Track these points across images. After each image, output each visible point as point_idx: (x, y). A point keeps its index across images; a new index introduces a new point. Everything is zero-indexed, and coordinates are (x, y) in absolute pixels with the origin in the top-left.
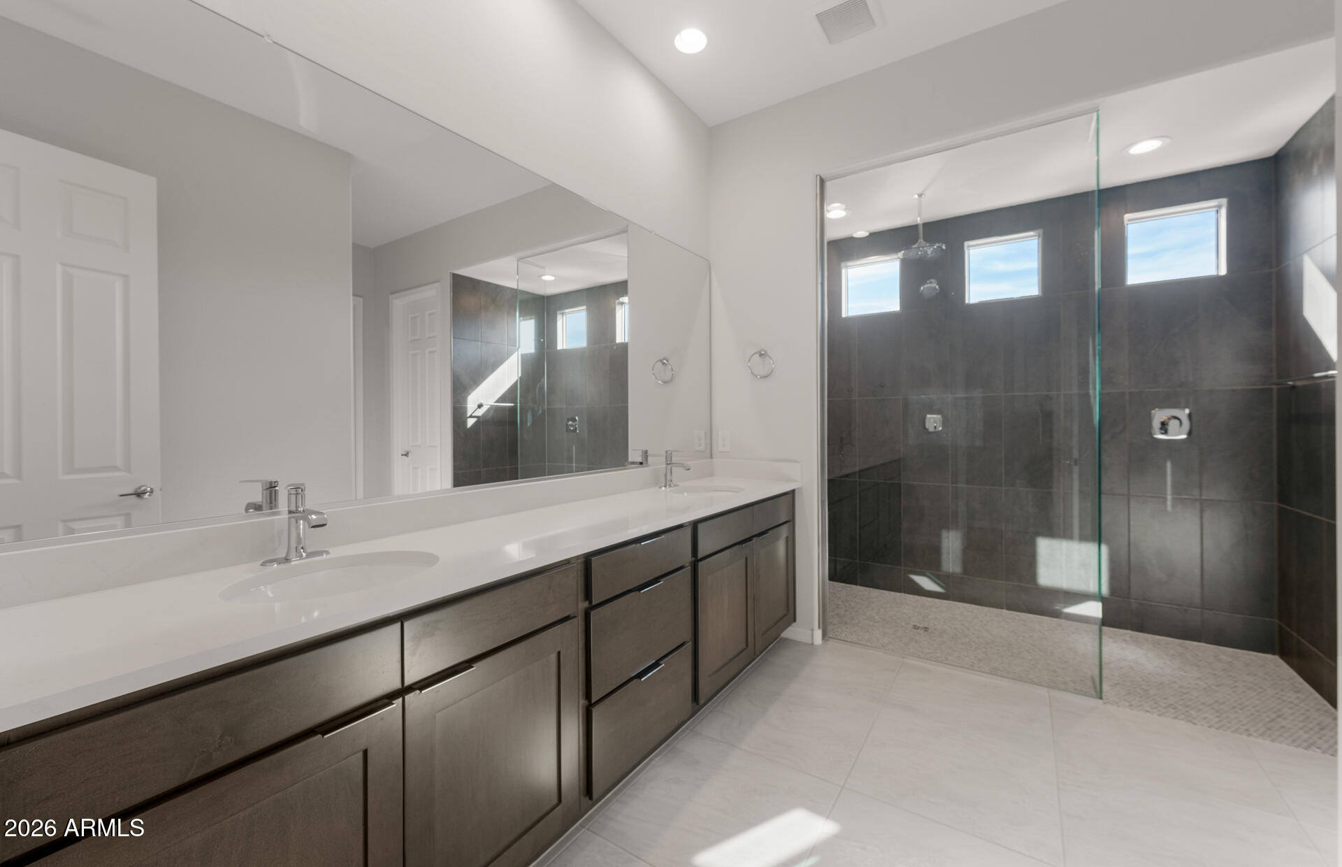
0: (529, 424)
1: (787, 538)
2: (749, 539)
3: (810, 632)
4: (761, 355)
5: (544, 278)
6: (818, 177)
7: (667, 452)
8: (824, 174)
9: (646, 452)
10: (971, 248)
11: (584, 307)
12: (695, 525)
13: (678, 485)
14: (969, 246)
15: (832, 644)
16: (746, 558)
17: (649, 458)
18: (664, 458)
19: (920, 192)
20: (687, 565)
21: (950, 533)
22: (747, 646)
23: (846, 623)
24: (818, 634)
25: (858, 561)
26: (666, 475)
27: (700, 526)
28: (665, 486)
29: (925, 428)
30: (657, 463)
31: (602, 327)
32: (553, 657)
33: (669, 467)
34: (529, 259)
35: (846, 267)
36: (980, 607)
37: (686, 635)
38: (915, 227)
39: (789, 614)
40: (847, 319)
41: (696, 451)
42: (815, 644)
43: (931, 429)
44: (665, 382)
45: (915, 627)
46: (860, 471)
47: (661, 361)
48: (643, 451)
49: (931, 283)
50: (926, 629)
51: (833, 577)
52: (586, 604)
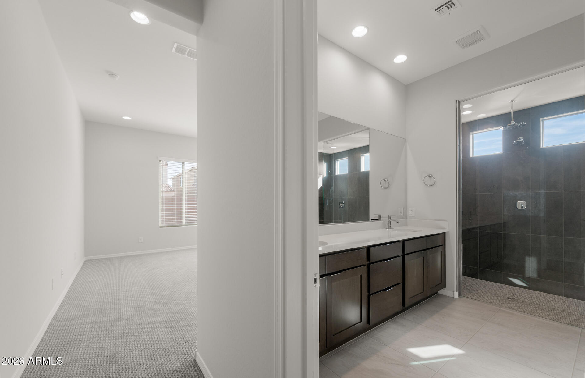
0: (327, 205)
1: (442, 252)
2: (425, 250)
3: (453, 292)
4: (429, 177)
5: (332, 148)
6: (457, 101)
7: (389, 215)
8: (460, 100)
9: (380, 215)
10: (544, 121)
11: (347, 158)
12: (404, 241)
13: (393, 228)
14: (542, 120)
15: (463, 298)
16: (424, 257)
17: (381, 218)
18: (388, 218)
19: (512, 99)
20: (400, 256)
21: (531, 258)
22: (424, 291)
23: (471, 292)
24: (456, 295)
25: (478, 268)
26: (388, 224)
27: (406, 242)
28: (388, 228)
29: (517, 208)
30: (384, 219)
31: (355, 165)
32: (359, 276)
33: (390, 221)
34: (328, 142)
35: (473, 134)
36: (548, 294)
37: (400, 281)
38: (509, 114)
39: (443, 284)
40: (473, 158)
41: (399, 216)
42: (455, 297)
43: (520, 208)
44: (385, 188)
45: (508, 298)
46: (480, 227)
47: (384, 180)
48: (378, 215)
49: (520, 139)
50: (515, 300)
51: (464, 274)
52: (368, 262)
